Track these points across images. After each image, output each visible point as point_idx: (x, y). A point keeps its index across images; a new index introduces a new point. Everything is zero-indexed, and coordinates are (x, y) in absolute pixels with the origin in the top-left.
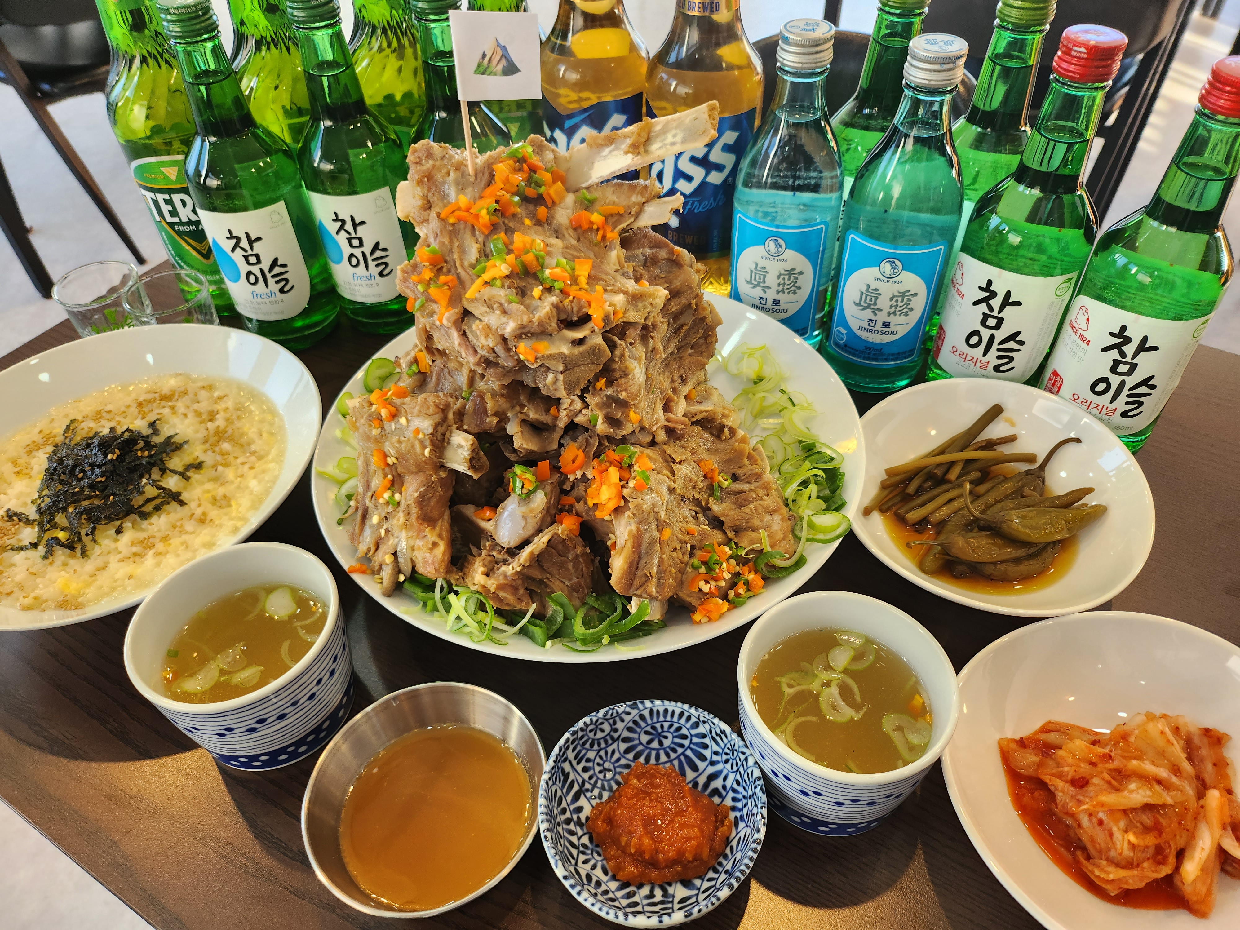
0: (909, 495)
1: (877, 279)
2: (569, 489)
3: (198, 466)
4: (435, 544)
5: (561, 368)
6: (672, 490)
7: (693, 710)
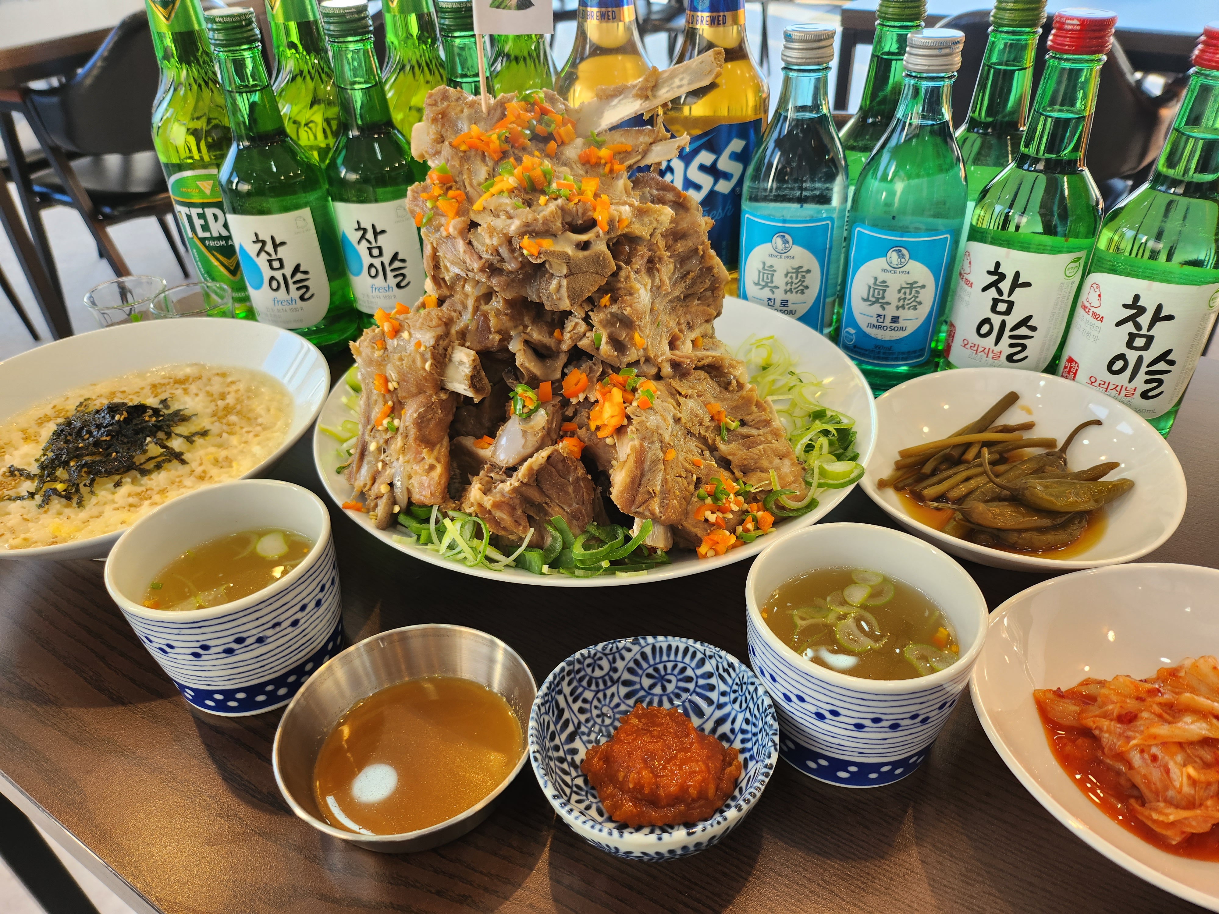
0: (924, 474)
1: (884, 270)
2: (571, 415)
3: (204, 434)
4: (432, 468)
5: (565, 271)
6: (677, 420)
7: (698, 645)
